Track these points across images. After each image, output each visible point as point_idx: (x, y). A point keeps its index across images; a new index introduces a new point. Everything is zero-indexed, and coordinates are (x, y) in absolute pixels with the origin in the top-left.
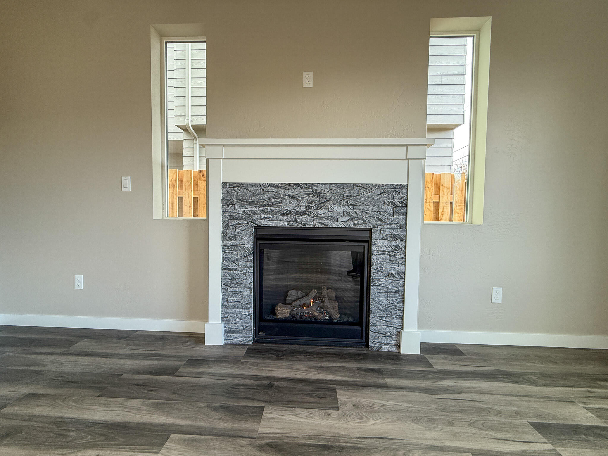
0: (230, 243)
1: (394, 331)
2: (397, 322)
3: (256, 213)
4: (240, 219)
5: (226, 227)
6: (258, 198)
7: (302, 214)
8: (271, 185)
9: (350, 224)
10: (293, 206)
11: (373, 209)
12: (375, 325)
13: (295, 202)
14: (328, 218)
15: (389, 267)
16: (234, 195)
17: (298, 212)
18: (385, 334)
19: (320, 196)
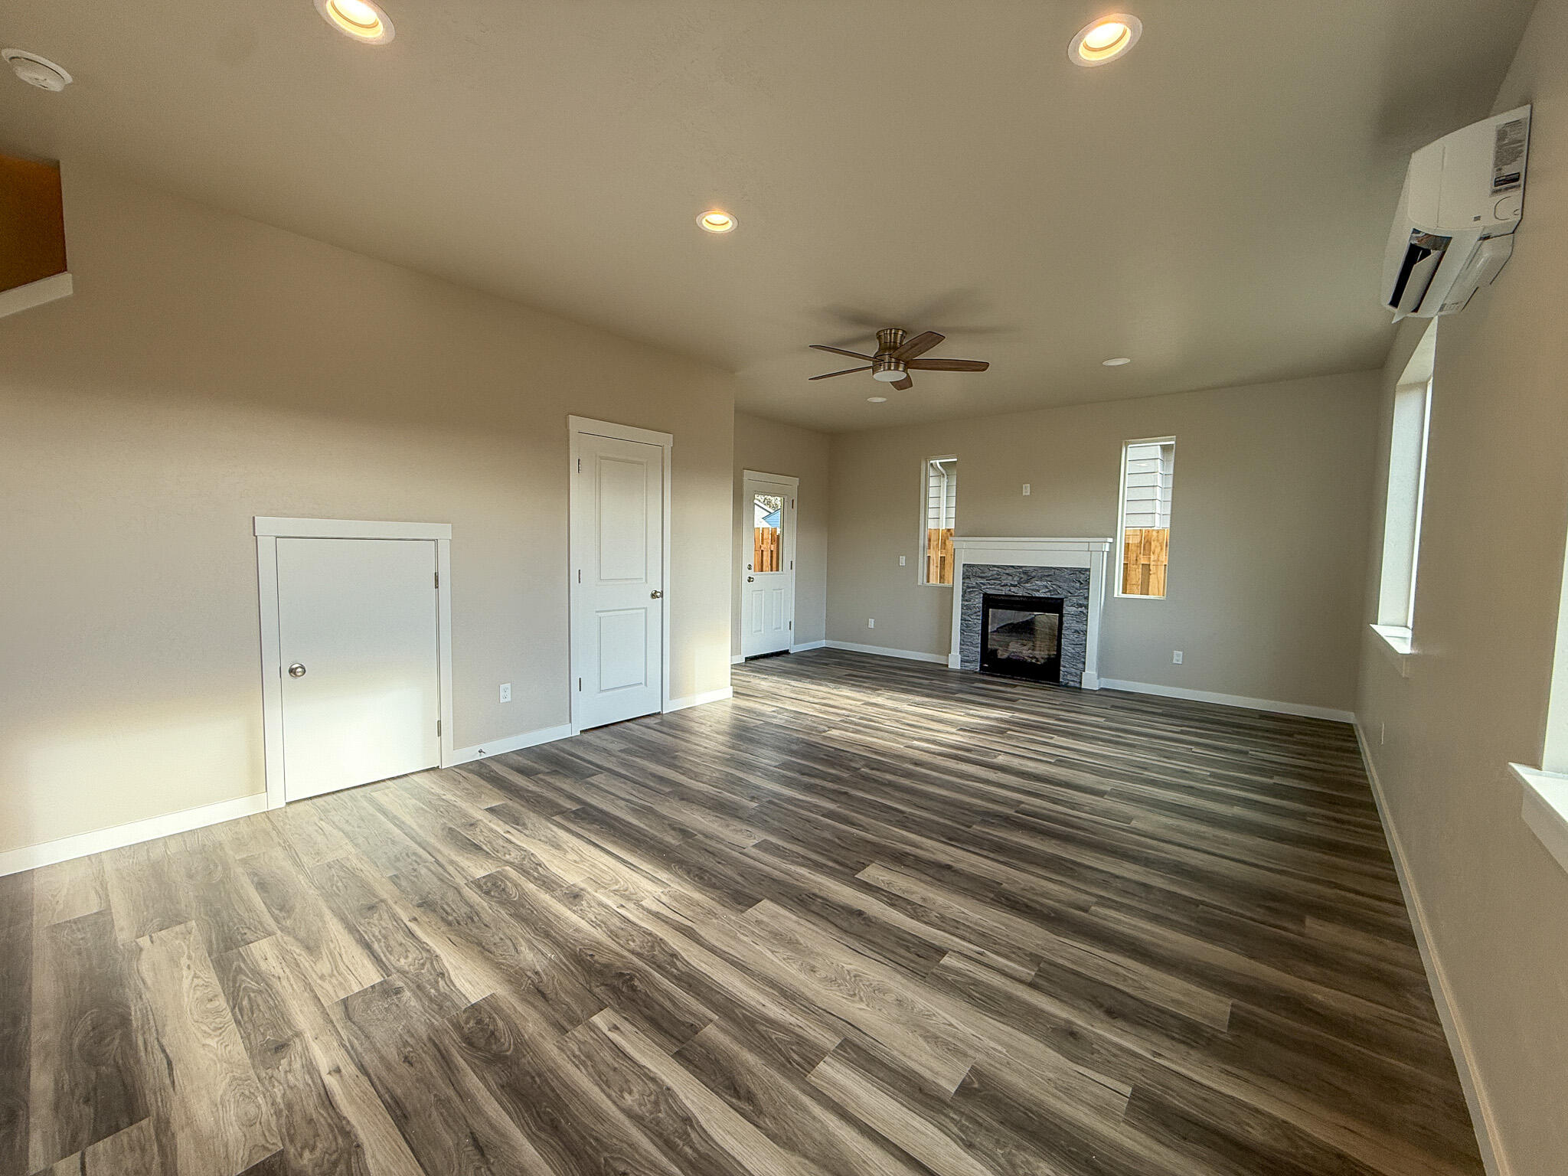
0: (966, 603)
1: (1079, 673)
2: (1081, 666)
3: (984, 584)
4: (973, 587)
5: (964, 592)
6: (986, 574)
7: (1015, 586)
8: (994, 566)
9: (1048, 595)
10: (1009, 580)
11: (1065, 585)
12: (1064, 667)
13: (1010, 578)
14: (1033, 590)
15: (1076, 626)
16: (970, 572)
17: (1012, 585)
18: (1071, 674)
19: (1027, 574)
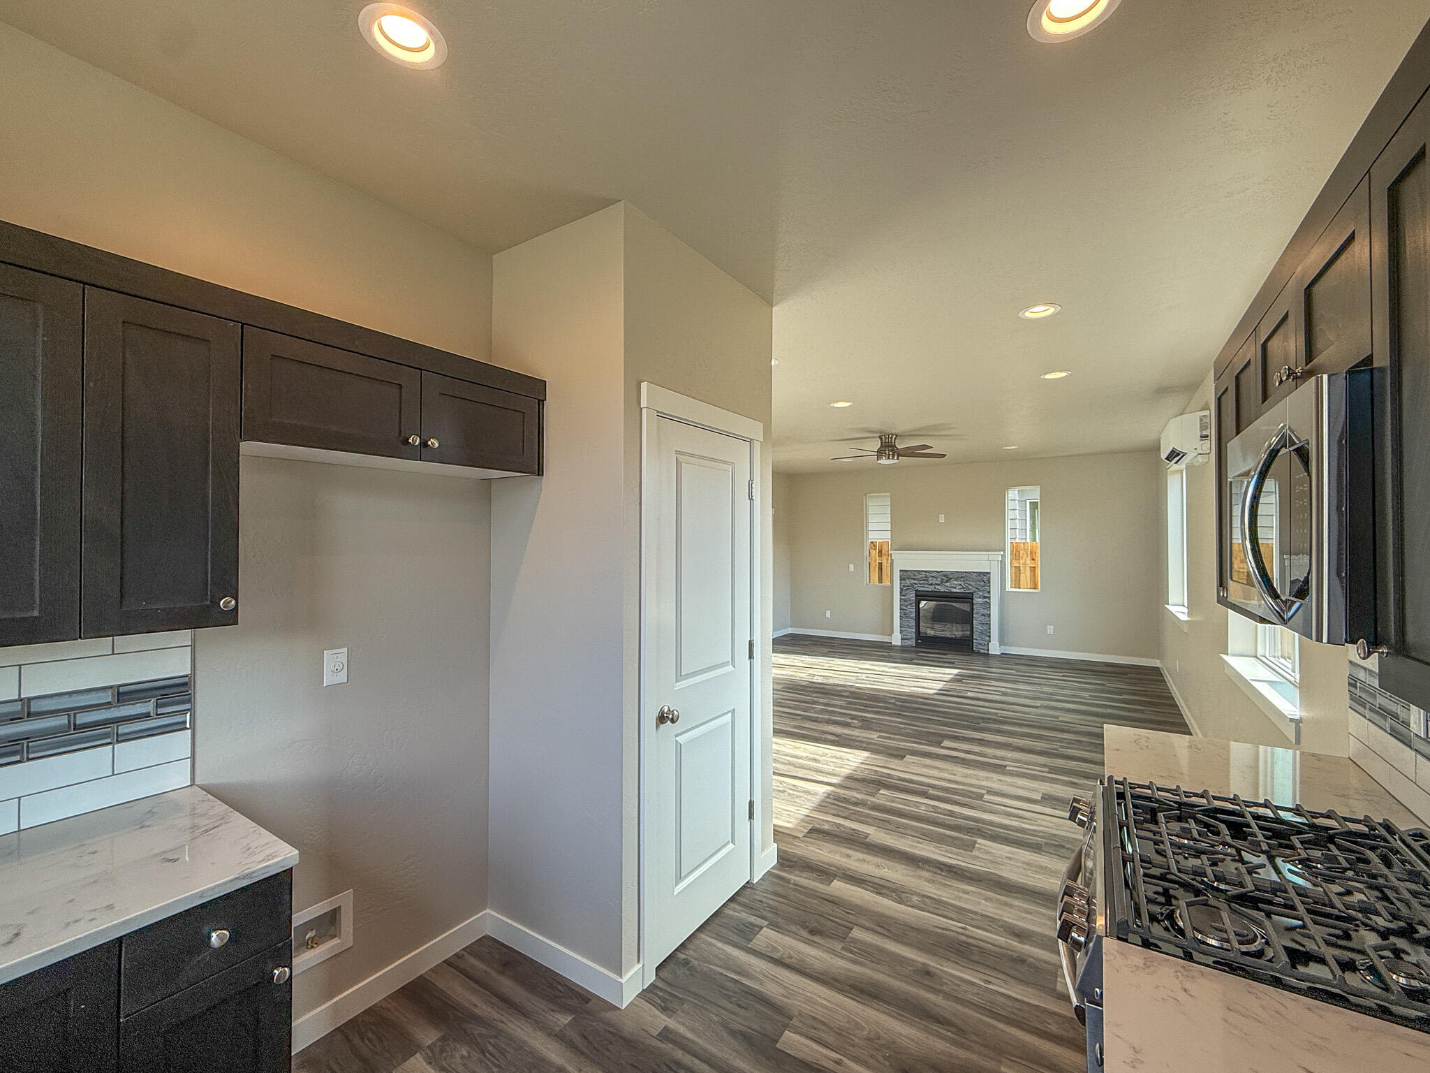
0: (904, 597)
1: (986, 643)
2: (987, 638)
3: (916, 584)
4: (908, 586)
5: (901, 590)
6: (917, 577)
7: (938, 585)
8: (923, 571)
9: (962, 590)
11: (973, 583)
12: (976, 640)
13: (935, 579)
14: (951, 587)
15: (982, 611)
16: (905, 575)
17: (936, 584)
18: (980, 644)
19: (947, 577)
